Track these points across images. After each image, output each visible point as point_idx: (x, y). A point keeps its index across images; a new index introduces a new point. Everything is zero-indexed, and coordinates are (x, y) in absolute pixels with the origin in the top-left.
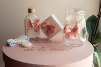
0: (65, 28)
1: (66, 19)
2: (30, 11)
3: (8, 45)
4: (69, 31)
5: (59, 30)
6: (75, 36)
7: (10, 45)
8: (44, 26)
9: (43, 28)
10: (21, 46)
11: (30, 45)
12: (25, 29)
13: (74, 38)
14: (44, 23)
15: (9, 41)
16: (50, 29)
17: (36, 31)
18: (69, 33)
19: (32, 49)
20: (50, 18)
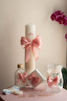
0: (48, 79)
2: (19, 66)
3: (4, 94)
4: (51, 81)
5: (42, 80)
6: (56, 85)
7: (6, 94)
8: (30, 78)
9: (29, 79)
10: (14, 94)
11: (21, 93)
12: (15, 81)
13: (55, 86)
14: (31, 75)
15: (5, 90)
16: (35, 80)
17: (24, 82)
19: (24, 96)
20: (35, 71)
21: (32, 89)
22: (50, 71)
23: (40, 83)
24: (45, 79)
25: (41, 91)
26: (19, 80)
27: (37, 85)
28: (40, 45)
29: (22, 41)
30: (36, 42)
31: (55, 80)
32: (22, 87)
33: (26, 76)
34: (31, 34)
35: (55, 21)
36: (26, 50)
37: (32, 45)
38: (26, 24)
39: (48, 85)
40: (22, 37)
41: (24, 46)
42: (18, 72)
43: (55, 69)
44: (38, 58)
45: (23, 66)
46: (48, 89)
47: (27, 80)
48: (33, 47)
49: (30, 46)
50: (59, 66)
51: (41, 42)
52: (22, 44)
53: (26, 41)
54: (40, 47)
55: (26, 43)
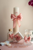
1: (25, 34)
5: (22, 38)
8: (16, 37)
11: (10, 45)
13: (29, 42)
16: (18, 38)
17: (12, 39)
19: (11, 47)
20: (18, 33)
23: (21, 39)
27: (19, 41)
30: (19, 17)
31: (29, 39)
33: (13, 35)
34: (16, 13)
37: (17, 19)
40: (12, 14)
41: (13, 19)
42: (9, 33)
43: (29, 32)
44: (20, 26)
45: (12, 30)
46: (25, 43)
48: (17, 20)
50: (31, 31)
53: (14, 16)
54: (21, 20)
55: (14, 17)
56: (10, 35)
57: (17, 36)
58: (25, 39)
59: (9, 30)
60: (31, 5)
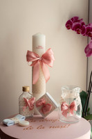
0: (62, 105)
1: (62, 96)
2: (24, 89)
3: (5, 125)
4: (66, 108)
5: (55, 107)
6: (72, 113)
7: (8, 125)
8: (39, 104)
9: (37, 106)
10: (19, 125)
11: (27, 123)
12: (20, 108)
13: (71, 115)
14: (40, 101)
15: (6, 121)
16: (45, 107)
17: (31, 109)
18: (66, 110)
20: (45, 96)
21: (42, 119)
22: (64, 96)
23: (52, 110)
24: (58, 105)
25: (54, 121)
26: (25, 107)
27: (48, 114)
28: (52, 61)
29: (28, 57)
30: (46, 58)
31: (71, 107)
32: (28, 116)
33: (33, 102)
34: (39, 47)
35: (71, 30)
36: (33, 68)
37: (42, 61)
38: (33, 34)
39: (63, 114)
40: (28, 52)
41: (31, 63)
42: (24, 96)
43: (71, 92)
44: (49, 78)
45: (29, 89)
46: (63, 119)
47: (35, 107)
48: (42, 65)
49: (39, 63)
50: (76, 89)
51: (52, 57)
52: (28, 60)
53: (33, 56)
54: (52, 64)
55: (34, 58)
56: (25, 100)
57: (43, 102)
58: (62, 109)
59: (22, 89)
60: (73, 30)
